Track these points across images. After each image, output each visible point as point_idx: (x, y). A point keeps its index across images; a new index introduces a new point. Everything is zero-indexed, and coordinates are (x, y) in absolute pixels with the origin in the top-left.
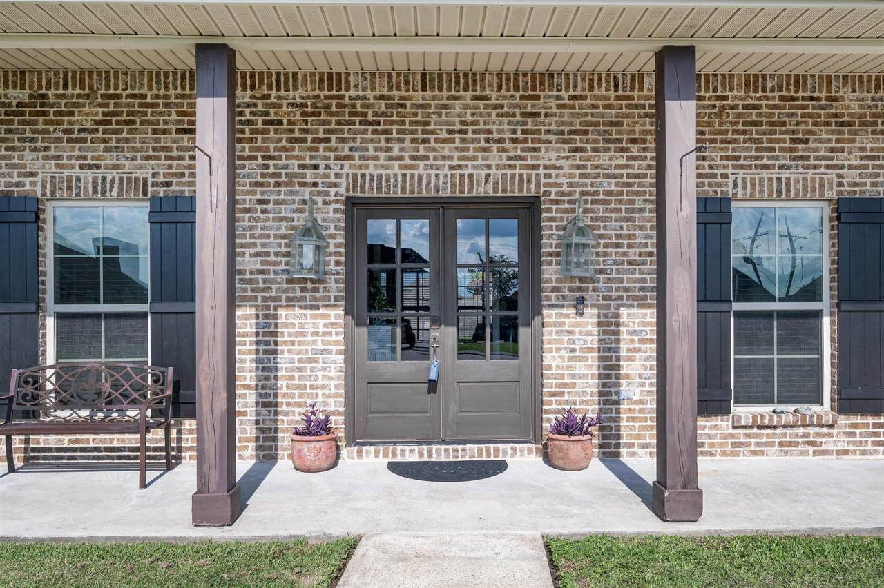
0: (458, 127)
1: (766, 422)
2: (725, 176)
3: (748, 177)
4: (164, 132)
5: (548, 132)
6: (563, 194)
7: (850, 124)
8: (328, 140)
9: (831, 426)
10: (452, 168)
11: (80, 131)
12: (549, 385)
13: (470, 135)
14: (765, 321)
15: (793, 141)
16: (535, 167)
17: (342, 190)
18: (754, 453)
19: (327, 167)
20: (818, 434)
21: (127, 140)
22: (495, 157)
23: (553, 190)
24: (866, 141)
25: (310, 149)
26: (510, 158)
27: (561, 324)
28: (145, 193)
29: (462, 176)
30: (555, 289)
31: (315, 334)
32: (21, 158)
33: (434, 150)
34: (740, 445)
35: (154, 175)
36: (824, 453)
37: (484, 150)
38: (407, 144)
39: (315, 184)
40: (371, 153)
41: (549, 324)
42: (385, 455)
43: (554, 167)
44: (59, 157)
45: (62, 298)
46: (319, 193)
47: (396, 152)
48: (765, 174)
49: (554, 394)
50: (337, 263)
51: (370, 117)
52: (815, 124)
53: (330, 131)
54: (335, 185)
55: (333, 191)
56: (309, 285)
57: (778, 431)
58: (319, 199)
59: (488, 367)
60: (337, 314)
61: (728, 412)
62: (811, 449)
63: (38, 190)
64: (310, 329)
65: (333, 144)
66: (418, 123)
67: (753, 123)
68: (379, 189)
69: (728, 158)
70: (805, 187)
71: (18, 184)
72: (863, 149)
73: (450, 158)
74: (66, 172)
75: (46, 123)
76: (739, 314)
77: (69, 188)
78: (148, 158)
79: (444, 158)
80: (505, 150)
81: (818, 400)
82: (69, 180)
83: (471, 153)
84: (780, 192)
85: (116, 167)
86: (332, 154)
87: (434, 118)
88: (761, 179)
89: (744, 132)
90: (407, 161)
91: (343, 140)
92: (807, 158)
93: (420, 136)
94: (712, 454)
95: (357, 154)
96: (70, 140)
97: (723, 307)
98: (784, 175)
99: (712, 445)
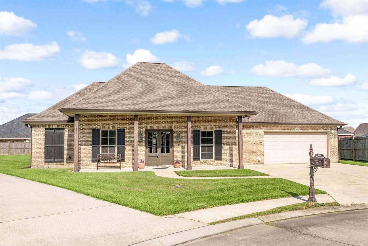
0: (162, 119)
1: (205, 161)
2: (199, 126)
3: (202, 127)
4: (119, 120)
5: (174, 120)
6: (177, 129)
7: (216, 119)
8: (143, 121)
9: (214, 162)
10: (161, 125)
11: (106, 119)
12: (175, 156)
13: (163, 120)
14: (205, 147)
15: (209, 121)
16: (173, 125)
17: (145, 128)
18: (203, 166)
19: (143, 125)
20: (212, 163)
21: (113, 121)
22: (167, 124)
23: (175, 128)
24: (219, 122)
25: (140, 122)
26: (169, 124)
27: (176, 148)
28: (116, 129)
29: (162, 126)
30: (175, 143)
31: (141, 149)
32: (97, 123)
33: (158, 122)
34: (202, 165)
35: (117, 126)
36: (213, 166)
37: (166, 123)
38: (154, 122)
39: (141, 127)
40: (149, 123)
41: (175, 148)
42: (151, 167)
43: (175, 125)
44: (103, 123)
45: (102, 144)
46: (142, 129)
47: (153, 123)
48: (205, 126)
49: (175, 158)
50: (144, 139)
51: (149, 118)
52: (212, 119)
53: (143, 120)
54: (144, 127)
55: (144, 128)
56: (140, 142)
57: (207, 163)
58: (142, 130)
59: (165, 154)
60: (144, 146)
61: (199, 160)
62: (211, 165)
63: (100, 128)
64: (140, 148)
65: (144, 121)
66: (156, 119)
67: (203, 119)
68: (150, 128)
69: (200, 124)
70: (210, 128)
71: (97, 127)
72: (218, 123)
73: (161, 124)
74: (104, 125)
75: (101, 118)
76: (201, 146)
77: (105, 128)
78: (116, 123)
79: (160, 124)
80: (168, 123)
81: (213, 159)
82: (105, 126)
83: (163, 123)
84: (207, 129)
85: (112, 125)
86: (143, 123)
87: (158, 118)
88: (204, 127)
89: (202, 120)
90: (154, 124)
91: (145, 121)
92: (211, 124)
93: (156, 120)
94: (197, 166)
95: (147, 123)
96: (105, 121)
97: (199, 145)
98: (208, 126)
99: (198, 165)
